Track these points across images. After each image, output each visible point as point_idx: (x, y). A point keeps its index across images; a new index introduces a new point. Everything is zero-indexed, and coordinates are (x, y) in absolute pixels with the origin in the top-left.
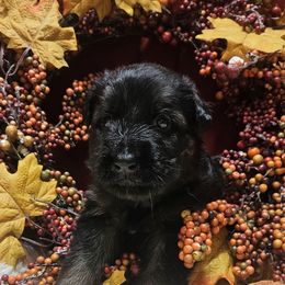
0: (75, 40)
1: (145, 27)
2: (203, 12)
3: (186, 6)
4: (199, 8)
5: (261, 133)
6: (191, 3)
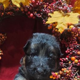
2: (45, 6)
4: (44, 4)
5: (74, 50)
6: (41, 2)
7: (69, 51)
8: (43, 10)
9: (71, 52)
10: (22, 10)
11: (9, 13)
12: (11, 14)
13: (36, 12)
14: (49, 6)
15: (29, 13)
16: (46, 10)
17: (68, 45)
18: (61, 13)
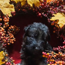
0: (14, 9)
2: (51, 9)
3: (46, 6)
4: (50, 7)
6: (48, 6)
8: (49, 11)
11: (24, 10)
12: (25, 11)
13: (43, 13)
14: (54, 9)
15: (38, 12)
16: (51, 11)
18: (62, 14)
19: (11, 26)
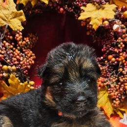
1: (52, 8)
7: (105, 48)
8: (75, 3)
9: (108, 50)
10: (51, 5)
11: (37, 10)
12: (39, 12)
13: (66, 6)
16: (78, 3)
17: (104, 42)
18: (95, 5)
19: (29, 34)
